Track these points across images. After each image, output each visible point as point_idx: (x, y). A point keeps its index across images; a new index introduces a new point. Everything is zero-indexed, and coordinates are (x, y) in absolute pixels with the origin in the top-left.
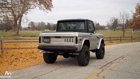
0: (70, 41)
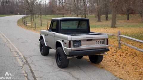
0: (101, 43)
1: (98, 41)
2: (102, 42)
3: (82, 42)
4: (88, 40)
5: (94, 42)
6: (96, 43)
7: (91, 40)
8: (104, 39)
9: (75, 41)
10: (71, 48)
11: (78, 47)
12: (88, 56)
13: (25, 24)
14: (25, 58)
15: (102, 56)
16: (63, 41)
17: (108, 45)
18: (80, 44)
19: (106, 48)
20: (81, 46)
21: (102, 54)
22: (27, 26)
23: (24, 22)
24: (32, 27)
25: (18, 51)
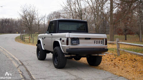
0: (99, 43)
1: (96, 40)
2: (100, 41)
3: (80, 41)
4: (86, 39)
5: (93, 41)
6: (95, 42)
7: (89, 39)
8: (103, 39)
9: (73, 39)
10: (68, 46)
11: (76, 45)
12: (86, 58)
13: (22, 40)
14: (21, 62)
15: (101, 57)
16: (61, 39)
17: (106, 46)
18: (78, 42)
19: (104, 48)
20: (79, 44)
21: (100, 55)
22: (24, 41)
23: (22, 38)
24: (30, 42)
25: (14, 57)
